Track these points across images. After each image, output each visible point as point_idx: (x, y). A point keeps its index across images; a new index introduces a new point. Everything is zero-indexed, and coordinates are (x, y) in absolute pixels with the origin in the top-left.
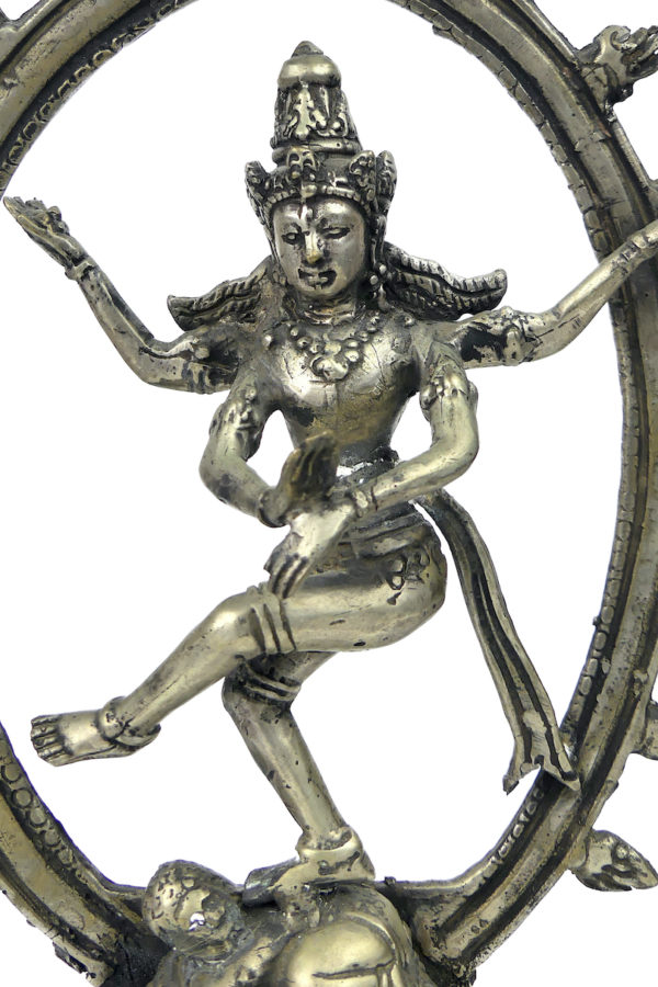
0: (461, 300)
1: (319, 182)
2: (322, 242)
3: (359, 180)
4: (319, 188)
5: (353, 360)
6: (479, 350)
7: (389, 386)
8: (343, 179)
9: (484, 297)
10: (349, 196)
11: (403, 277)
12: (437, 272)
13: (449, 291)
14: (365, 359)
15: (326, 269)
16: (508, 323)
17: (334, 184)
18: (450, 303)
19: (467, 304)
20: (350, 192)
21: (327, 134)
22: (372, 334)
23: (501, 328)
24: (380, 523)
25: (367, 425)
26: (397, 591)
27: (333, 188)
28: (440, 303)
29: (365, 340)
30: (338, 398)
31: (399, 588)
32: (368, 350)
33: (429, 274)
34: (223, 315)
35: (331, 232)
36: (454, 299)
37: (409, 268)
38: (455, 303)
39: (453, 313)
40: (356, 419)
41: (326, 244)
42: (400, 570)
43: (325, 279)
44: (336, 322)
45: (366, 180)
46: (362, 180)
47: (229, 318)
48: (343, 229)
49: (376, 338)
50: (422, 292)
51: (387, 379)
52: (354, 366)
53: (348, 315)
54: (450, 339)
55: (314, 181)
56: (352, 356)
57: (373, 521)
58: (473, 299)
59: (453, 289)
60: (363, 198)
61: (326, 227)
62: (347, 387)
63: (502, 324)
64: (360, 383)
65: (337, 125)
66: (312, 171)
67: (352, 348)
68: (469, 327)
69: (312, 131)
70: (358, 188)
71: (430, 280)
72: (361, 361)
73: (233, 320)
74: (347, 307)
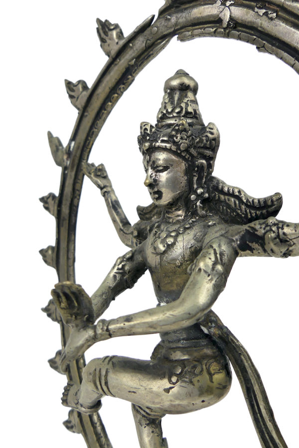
0: (250, 212)
1: (151, 141)
2: (154, 174)
3: (175, 138)
4: (151, 144)
5: (170, 243)
6: (250, 244)
7: (187, 261)
8: (165, 139)
9: (264, 211)
10: (168, 148)
11: (219, 197)
12: (237, 194)
13: (243, 207)
14: (177, 243)
15: (156, 189)
16: (268, 228)
17: (159, 141)
18: (243, 214)
19: (254, 215)
20: (168, 145)
21: (172, 116)
22: (186, 229)
23: (263, 231)
24: (179, 340)
25: (175, 282)
26: (172, 386)
27: (159, 144)
28: (238, 214)
29: (181, 232)
30: (160, 264)
31: (174, 384)
32: (180, 239)
33: (233, 195)
34: (154, 215)
35: (158, 169)
36: (246, 211)
37: (222, 192)
38: (246, 214)
39: (245, 220)
40: (169, 277)
41: (156, 175)
42: (178, 373)
43: (157, 196)
44: (174, 221)
45: (179, 138)
46: (177, 138)
47: (155, 217)
48: (164, 167)
49: (188, 231)
50: (229, 206)
51: (186, 256)
52: (170, 247)
53: (180, 218)
54: (233, 236)
55: (149, 140)
56: (170, 241)
57: (175, 338)
58: (258, 212)
59: (246, 205)
60: (178, 148)
61: (155, 166)
62: (164, 258)
63: (264, 229)
64: (171, 257)
65: (177, 110)
66: (148, 135)
67: (172, 236)
68: (246, 229)
69: (164, 114)
70: (174, 143)
71: (233, 199)
72: (174, 244)
73: (157, 218)
74: (180, 212)
